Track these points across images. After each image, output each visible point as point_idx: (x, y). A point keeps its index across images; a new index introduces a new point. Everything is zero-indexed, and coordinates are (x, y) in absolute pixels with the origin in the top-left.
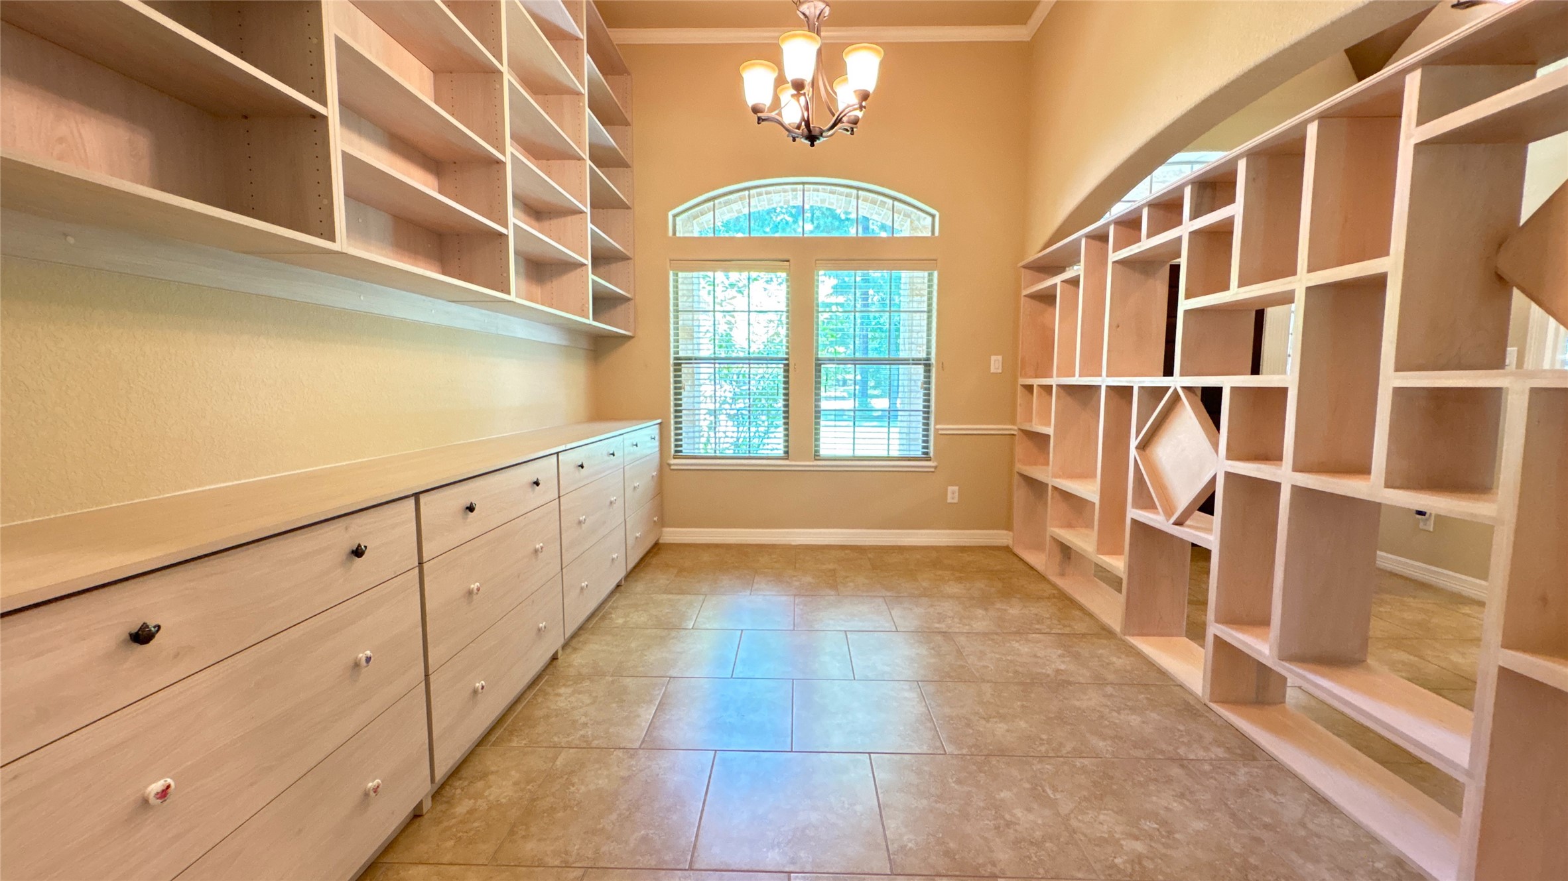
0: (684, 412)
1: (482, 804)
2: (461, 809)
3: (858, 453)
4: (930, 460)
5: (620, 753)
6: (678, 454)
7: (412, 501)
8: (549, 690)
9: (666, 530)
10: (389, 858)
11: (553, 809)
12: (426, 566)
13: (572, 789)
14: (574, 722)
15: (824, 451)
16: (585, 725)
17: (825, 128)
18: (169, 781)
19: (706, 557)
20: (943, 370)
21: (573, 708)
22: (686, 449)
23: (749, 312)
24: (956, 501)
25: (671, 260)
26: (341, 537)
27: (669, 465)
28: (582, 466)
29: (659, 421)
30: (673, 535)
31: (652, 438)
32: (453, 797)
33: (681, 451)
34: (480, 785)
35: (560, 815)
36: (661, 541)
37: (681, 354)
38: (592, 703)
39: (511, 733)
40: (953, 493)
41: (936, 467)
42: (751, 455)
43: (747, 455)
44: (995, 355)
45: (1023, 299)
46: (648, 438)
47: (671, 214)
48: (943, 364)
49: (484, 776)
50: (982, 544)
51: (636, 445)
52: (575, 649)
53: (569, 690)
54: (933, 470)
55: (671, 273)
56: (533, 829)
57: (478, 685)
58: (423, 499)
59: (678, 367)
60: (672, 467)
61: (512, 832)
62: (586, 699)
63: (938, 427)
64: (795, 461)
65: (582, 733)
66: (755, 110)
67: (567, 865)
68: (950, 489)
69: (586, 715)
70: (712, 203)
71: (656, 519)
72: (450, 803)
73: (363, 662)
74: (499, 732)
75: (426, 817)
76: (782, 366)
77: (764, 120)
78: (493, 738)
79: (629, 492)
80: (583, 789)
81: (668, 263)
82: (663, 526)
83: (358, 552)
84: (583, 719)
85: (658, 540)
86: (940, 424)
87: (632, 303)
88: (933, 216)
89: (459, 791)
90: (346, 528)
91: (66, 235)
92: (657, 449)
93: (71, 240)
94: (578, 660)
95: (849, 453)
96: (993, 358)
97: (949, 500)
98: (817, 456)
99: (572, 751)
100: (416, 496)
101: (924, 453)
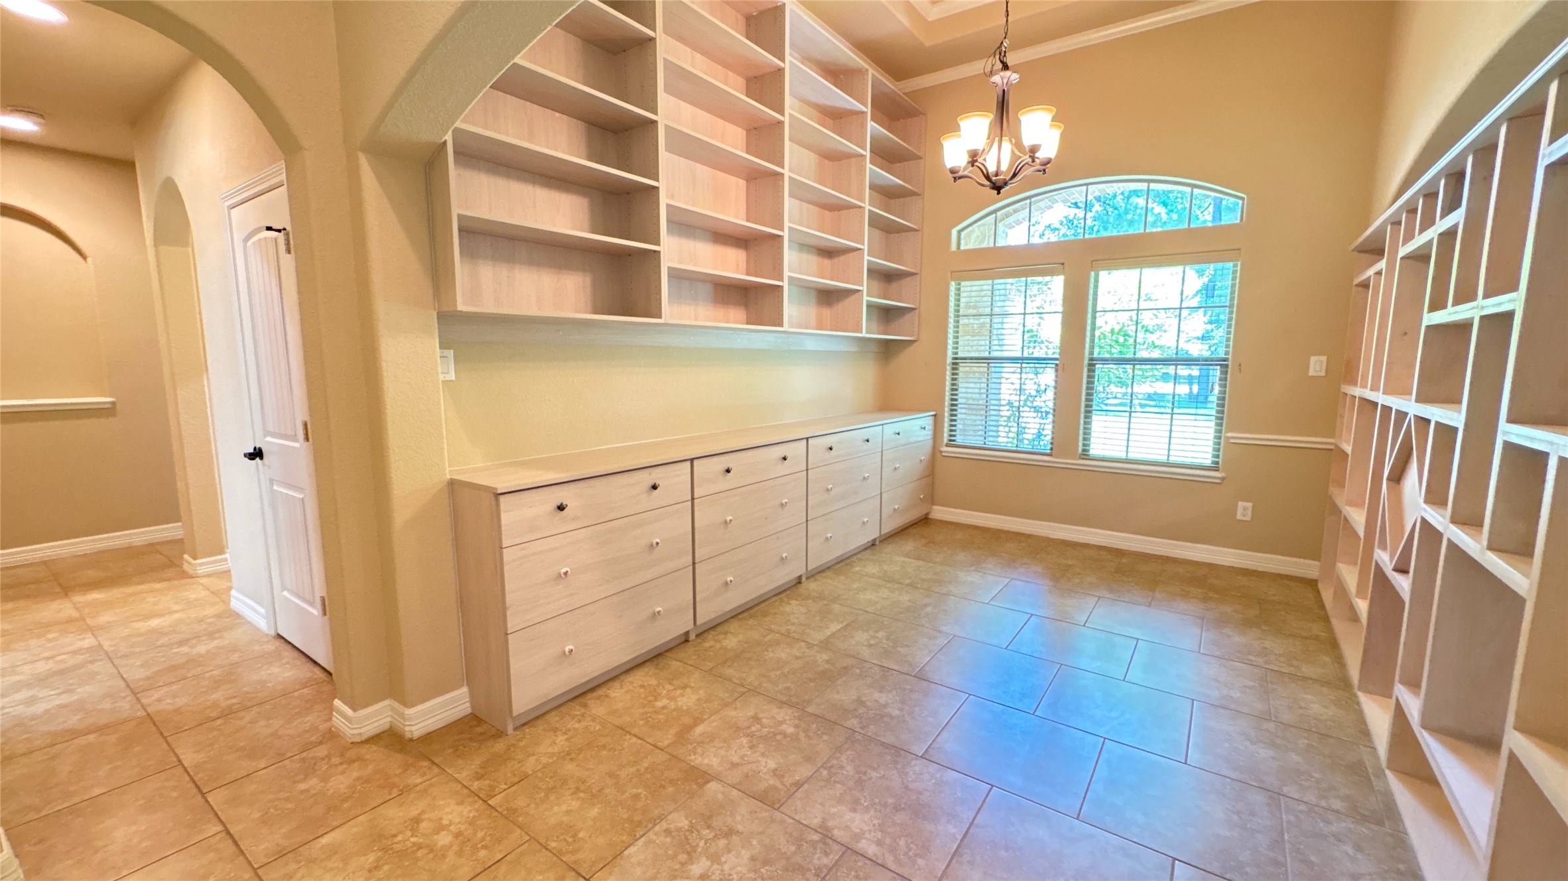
0: (959, 406)
1: (718, 646)
2: (707, 645)
3: (1131, 456)
4: (1218, 470)
5: (803, 644)
6: (951, 443)
7: (689, 463)
8: (786, 600)
9: (935, 507)
10: (668, 654)
11: (750, 659)
12: (696, 501)
13: (766, 653)
14: (788, 620)
15: (1095, 450)
16: (793, 624)
17: (1008, 179)
18: (568, 569)
19: (959, 535)
20: (1240, 372)
21: (793, 613)
22: (959, 440)
23: (1024, 314)
24: (1248, 518)
25: (952, 272)
26: (647, 478)
27: (941, 452)
28: (831, 449)
29: (933, 413)
30: (940, 513)
31: (922, 428)
32: (706, 638)
33: (954, 441)
34: (722, 636)
35: (752, 663)
36: (930, 517)
37: (960, 355)
38: (805, 613)
39: (751, 617)
40: (1245, 509)
41: (1223, 479)
42: (1019, 449)
43: (1015, 449)
44: (1317, 354)
45: (1354, 289)
46: (918, 428)
47: (954, 232)
48: (1240, 365)
49: (726, 633)
50: (1281, 572)
51: (899, 434)
52: (816, 580)
53: (797, 603)
54: (1218, 481)
55: (953, 283)
56: (735, 664)
57: (729, 579)
58: (696, 462)
59: (955, 366)
60: (944, 454)
61: (725, 662)
62: (803, 610)
63: (1230, 435)
64: (1058, 458)
65: (789, 627)
66: (953, 171)
67: (742, 685)
68: (1241, 504)
69: (797, 619)
70: (994, 215)
71: (922, 497)
72: (704, 641)
73: (654, 544)
74: (746, 614)
75: (691, 643)
76: (1054, 366)
77: (960, 178)
78: (740, 616)
79: (887, 472)
80: (771, 655)
81: (949, 274)
82: (933, 503)
83: (654, 487)
84: (795, 621)
85: (927, 514)
86: (1232, 431)
87: (917, 311)
88: (1242, 199)
89: (710, 636)
90: (650, 474)
91: (559, 331)
92: (930, 437)
93: (561, 333)
94: (812, 586)
95: (1123, 455)
96: (1313, 359)
97: (1239, 517)
98: (1085, 455)
99: (778, 635)
100: (692, 460)
101: (1213, 462)
